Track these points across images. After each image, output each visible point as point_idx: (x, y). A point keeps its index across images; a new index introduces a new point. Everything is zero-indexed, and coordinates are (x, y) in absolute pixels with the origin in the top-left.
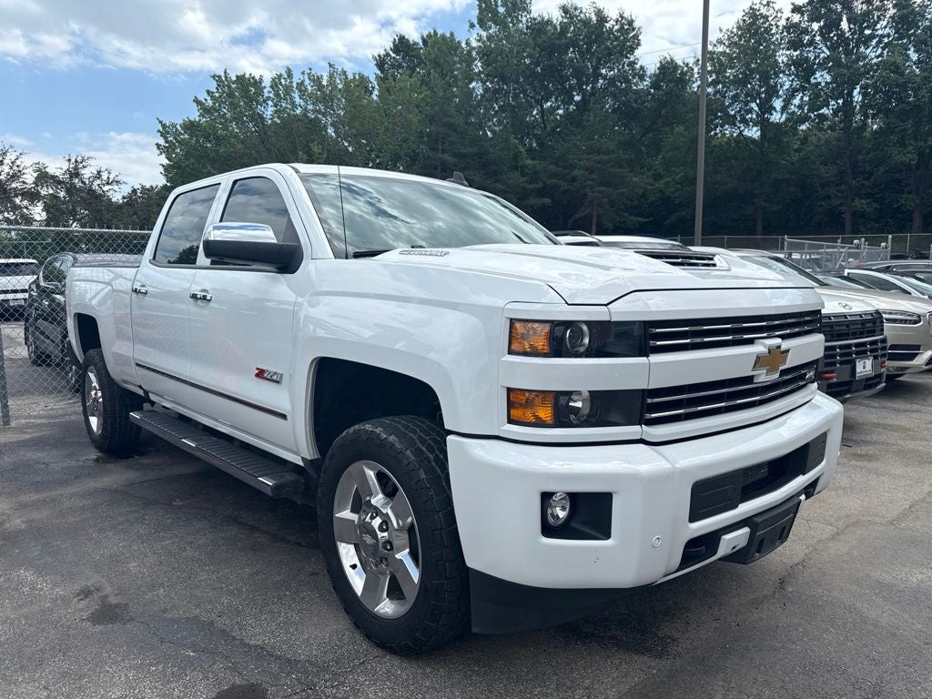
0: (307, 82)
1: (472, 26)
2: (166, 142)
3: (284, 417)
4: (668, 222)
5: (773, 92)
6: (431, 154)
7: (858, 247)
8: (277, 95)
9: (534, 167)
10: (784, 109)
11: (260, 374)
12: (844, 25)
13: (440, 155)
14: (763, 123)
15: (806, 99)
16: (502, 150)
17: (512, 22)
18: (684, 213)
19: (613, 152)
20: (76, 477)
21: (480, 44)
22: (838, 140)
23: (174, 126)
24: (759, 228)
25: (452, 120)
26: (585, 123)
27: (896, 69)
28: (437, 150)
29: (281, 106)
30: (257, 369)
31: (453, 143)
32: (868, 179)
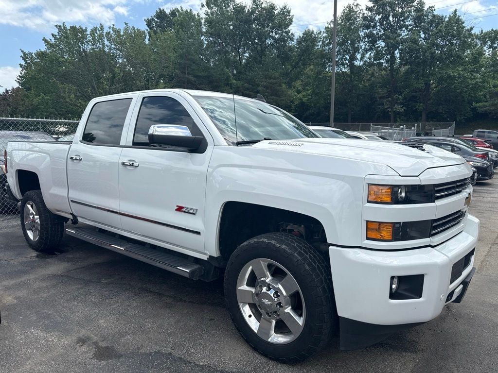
0: (112, 32)
1: (203, 6)
2: (26, 63)
3: (198, 233)
4: (305, 115)
5: (356, 50)
6: (182, 75)
7: (402, 129)
8: (94, 39)
9: (237, 84)
10: (361, 59)
11: (180, 209)
12: (391, 18)
13: (187, 76)
14: (352, 66)
15: (372, 55)
16: (220, 75)
17: (225, 6)
18: (313, 111)
19: (278, 78)
20: (32, 268)
21: (207, 16)
22: (388, 75)
23: (31, 54)
24: (350, 118)
25: (193, 57)
26: (263, 62)
27: (415, 42)
28: (185, 73)
29: (96, 45)
30: (177, 206)
31: (193, 70)
32: (400, 95)
